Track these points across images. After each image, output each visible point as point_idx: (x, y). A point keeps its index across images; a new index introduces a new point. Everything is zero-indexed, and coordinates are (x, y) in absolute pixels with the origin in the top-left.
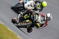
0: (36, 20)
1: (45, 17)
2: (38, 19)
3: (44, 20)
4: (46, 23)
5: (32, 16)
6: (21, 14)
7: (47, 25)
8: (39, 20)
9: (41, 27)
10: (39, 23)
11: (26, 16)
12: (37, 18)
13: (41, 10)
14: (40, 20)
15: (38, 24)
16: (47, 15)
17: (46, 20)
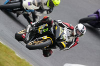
0: (60, 37)
1: (75, 30)
2: (63, 33)
3: (72, 35)
4: (75, 41)
5: (52, 29)
6: (32, 25)
7: (77, 43)
8: (64, 36)
9: (67, 48)
10: (65, 40)
11: (42, 30)
12: (61, 33)
13: (49, 11)
14: (67, 36)
15: (63, 43)
16: (77, 27)
17: (76, 36)
